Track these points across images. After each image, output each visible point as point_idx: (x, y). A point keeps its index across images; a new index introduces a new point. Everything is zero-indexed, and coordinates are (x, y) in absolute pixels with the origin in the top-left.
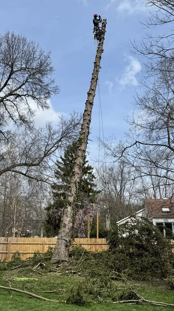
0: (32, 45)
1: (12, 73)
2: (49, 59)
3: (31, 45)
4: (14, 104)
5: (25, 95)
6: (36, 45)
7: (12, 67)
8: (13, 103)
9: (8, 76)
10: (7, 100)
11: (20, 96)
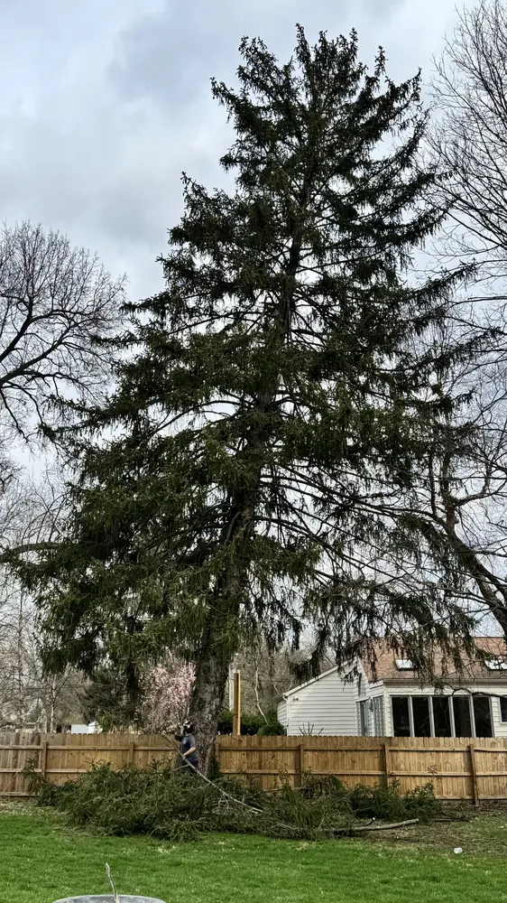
0: (81, 258)
1: (30, 320)
2: (120, 292)
3: (78, 257)
4: (30, 396)
5: (54, 376)
6: (90, 260)
7: (30, 306)
8: (27, 393)
9: (19, 330)
10: (13, 385)
11: (43, 377)
